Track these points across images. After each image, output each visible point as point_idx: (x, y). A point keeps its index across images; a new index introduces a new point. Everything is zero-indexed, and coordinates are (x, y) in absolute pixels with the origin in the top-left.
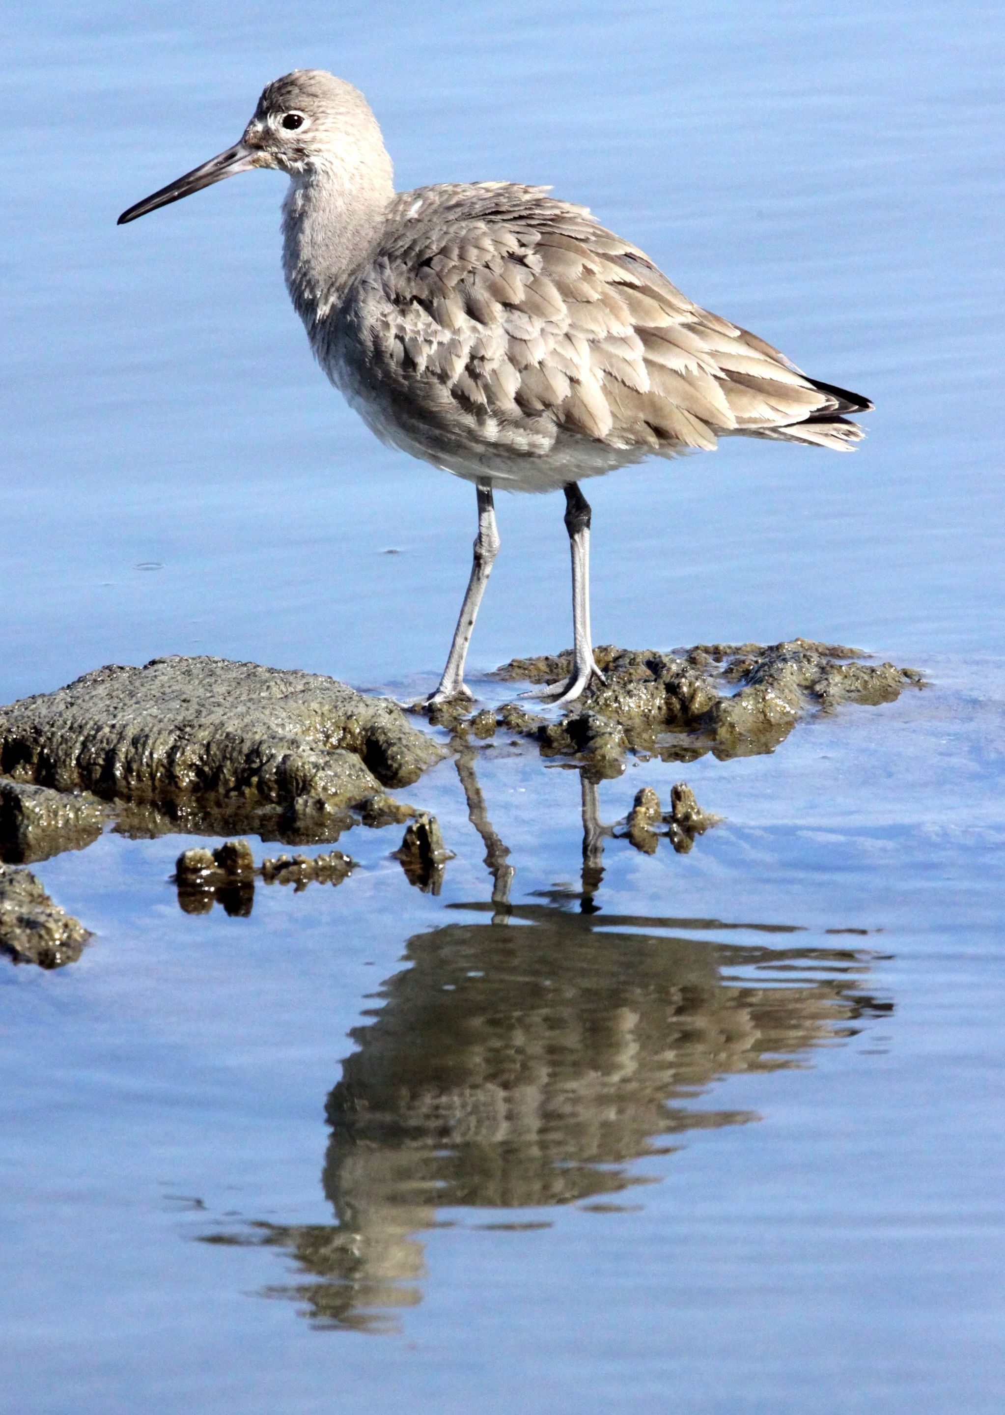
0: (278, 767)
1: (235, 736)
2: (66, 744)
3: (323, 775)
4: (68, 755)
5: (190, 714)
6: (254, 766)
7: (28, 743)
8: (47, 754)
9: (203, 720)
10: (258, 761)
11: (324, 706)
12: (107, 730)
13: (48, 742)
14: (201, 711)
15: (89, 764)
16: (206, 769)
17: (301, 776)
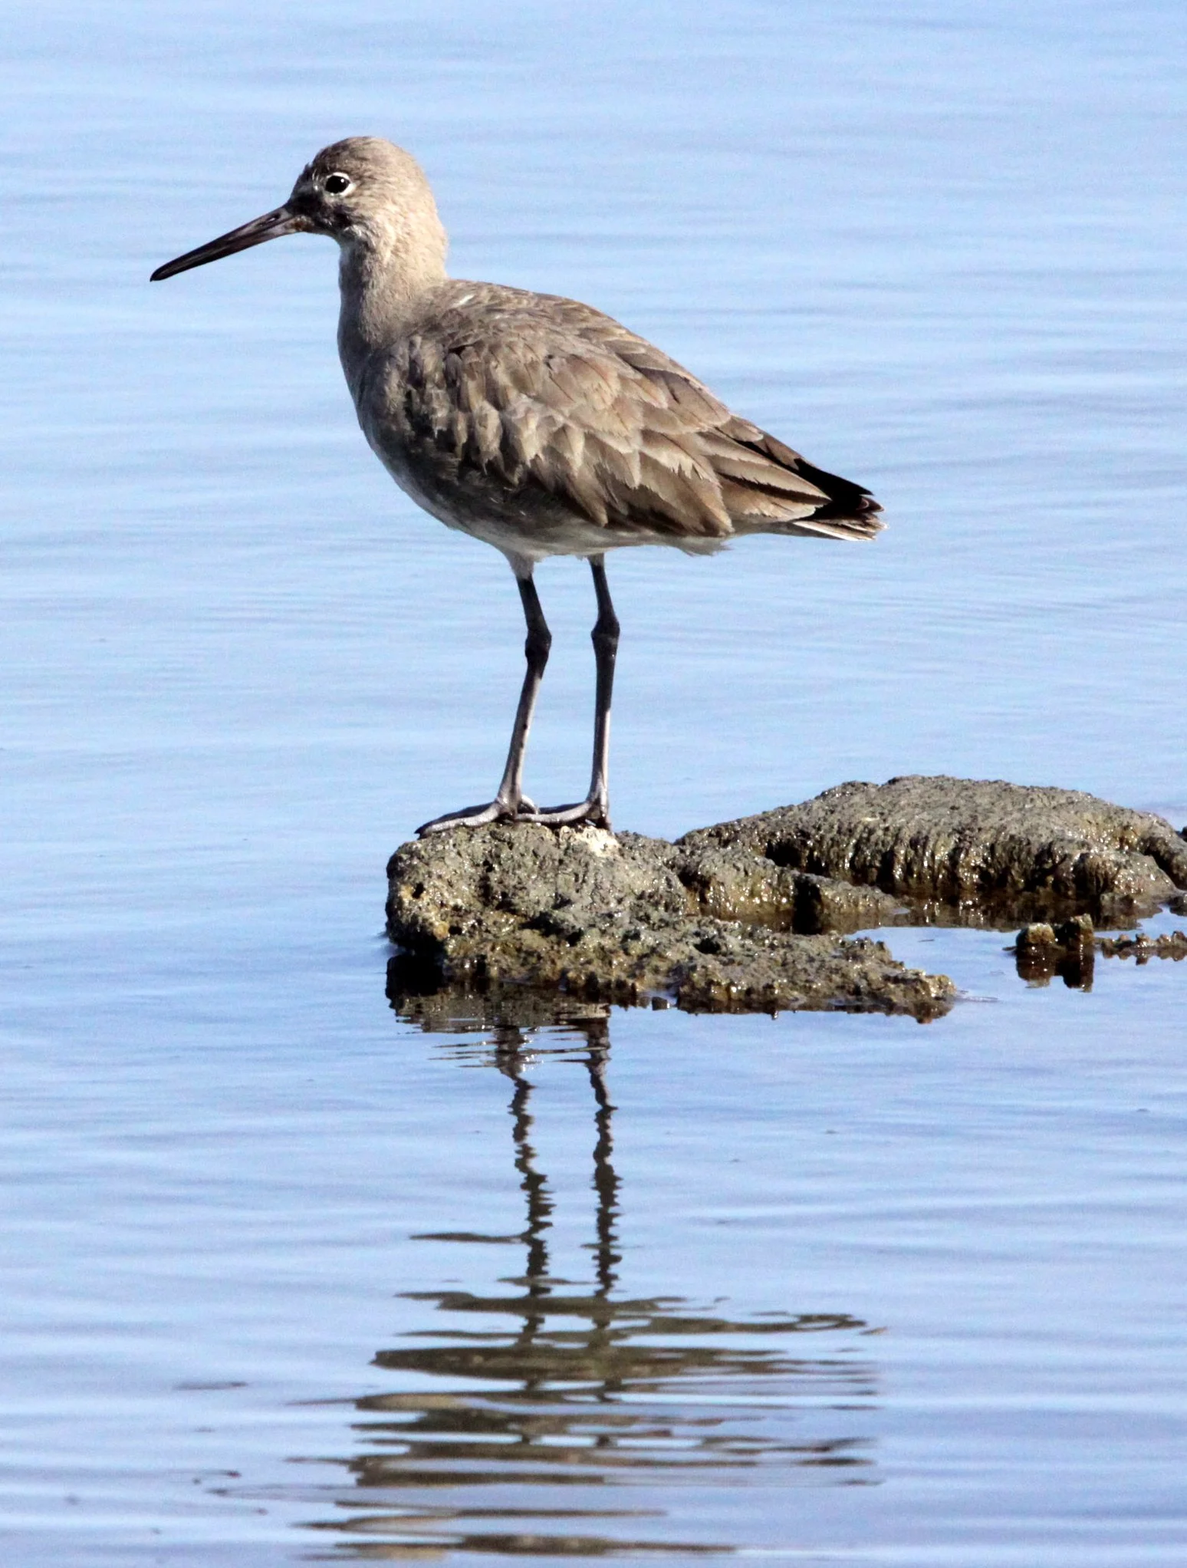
0: (1075, 866)
1: (1019, 838)
2: (838, 846)
3: (1126, 874)
4: (841, 857)
5: (966, 819)
6: (1047, 866)
7: (796, 847)
8: (817, 857)
9: (981, 824)
10: (1050, 861)
11: (1098, 817)
12: (880, 833)
13: (817, 845)
14: (976, 816)
15: (864, 865)
16: (992, 871)
17: (1102, 875)
